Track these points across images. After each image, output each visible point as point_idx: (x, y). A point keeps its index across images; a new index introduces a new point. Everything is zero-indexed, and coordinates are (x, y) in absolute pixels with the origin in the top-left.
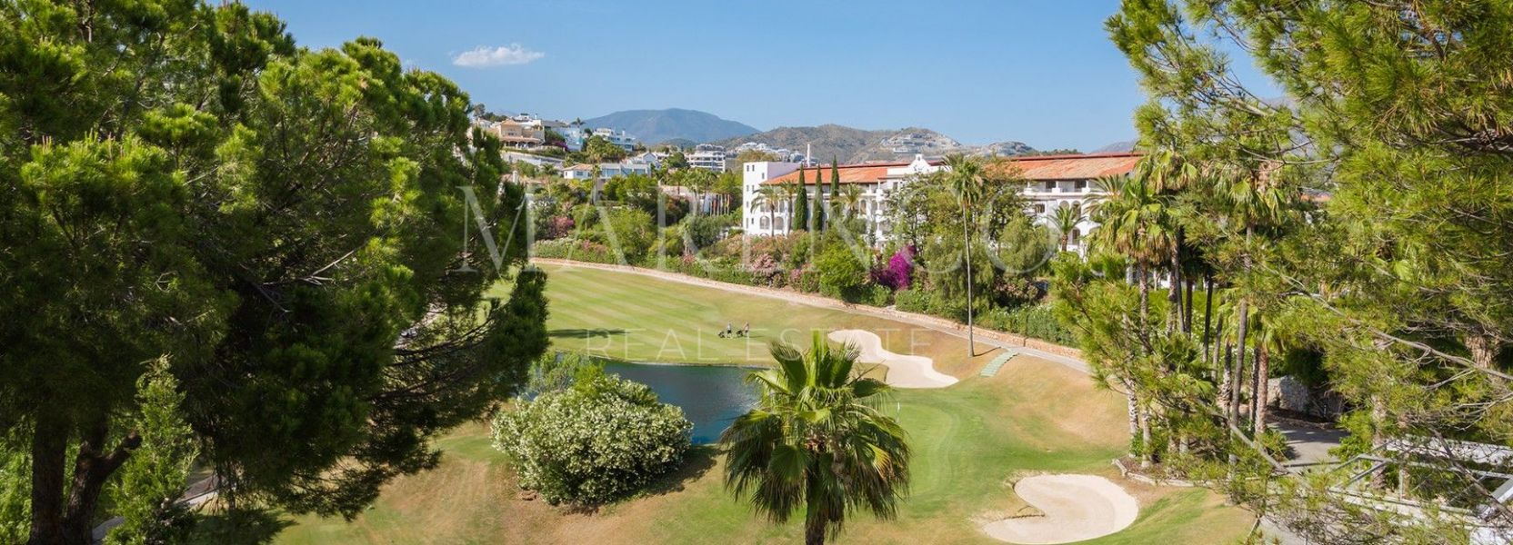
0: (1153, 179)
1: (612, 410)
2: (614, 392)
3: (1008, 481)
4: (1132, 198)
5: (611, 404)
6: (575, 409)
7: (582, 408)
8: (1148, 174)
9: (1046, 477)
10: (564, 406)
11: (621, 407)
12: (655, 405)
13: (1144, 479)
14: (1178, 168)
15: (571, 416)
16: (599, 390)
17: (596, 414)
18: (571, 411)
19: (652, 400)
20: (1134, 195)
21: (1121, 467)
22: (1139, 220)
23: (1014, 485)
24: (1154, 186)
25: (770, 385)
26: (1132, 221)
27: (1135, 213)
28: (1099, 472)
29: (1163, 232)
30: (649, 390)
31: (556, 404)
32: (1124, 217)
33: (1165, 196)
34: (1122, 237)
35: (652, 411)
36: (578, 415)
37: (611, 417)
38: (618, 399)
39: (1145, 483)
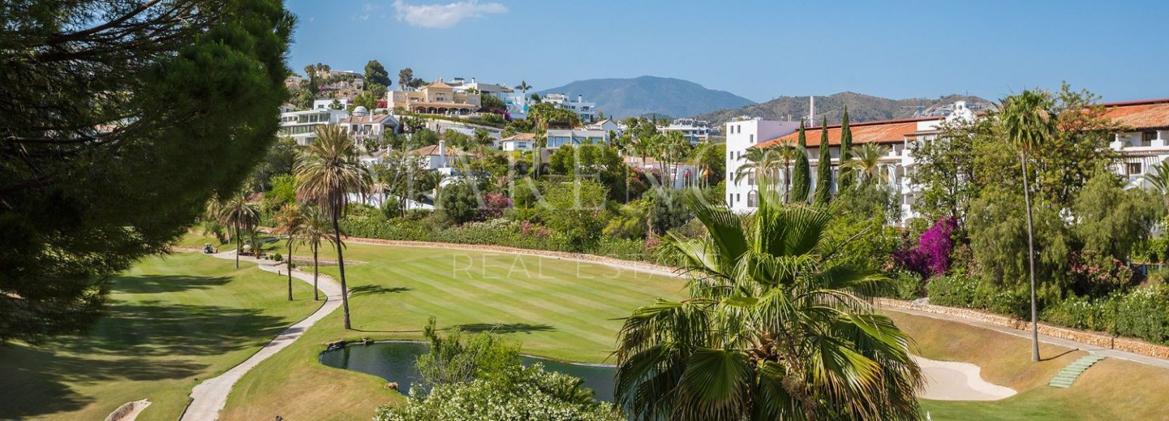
1: (530, 405)
2: (533, 382)
5: (528, 397)
6: (481, 404)
7: (490, 404)
10: (467, 400)
11: (542, 402)
12: (588, 402)
15: (476, 414)
16: (514, 380)
17: (507, 410)
18: (476, 406)
19: (585, 396)
30: (581, 382)
31: (456, 400)
35: (583, 409)
36: (485, 412)
37: (528, 415)
38: (539, 392)
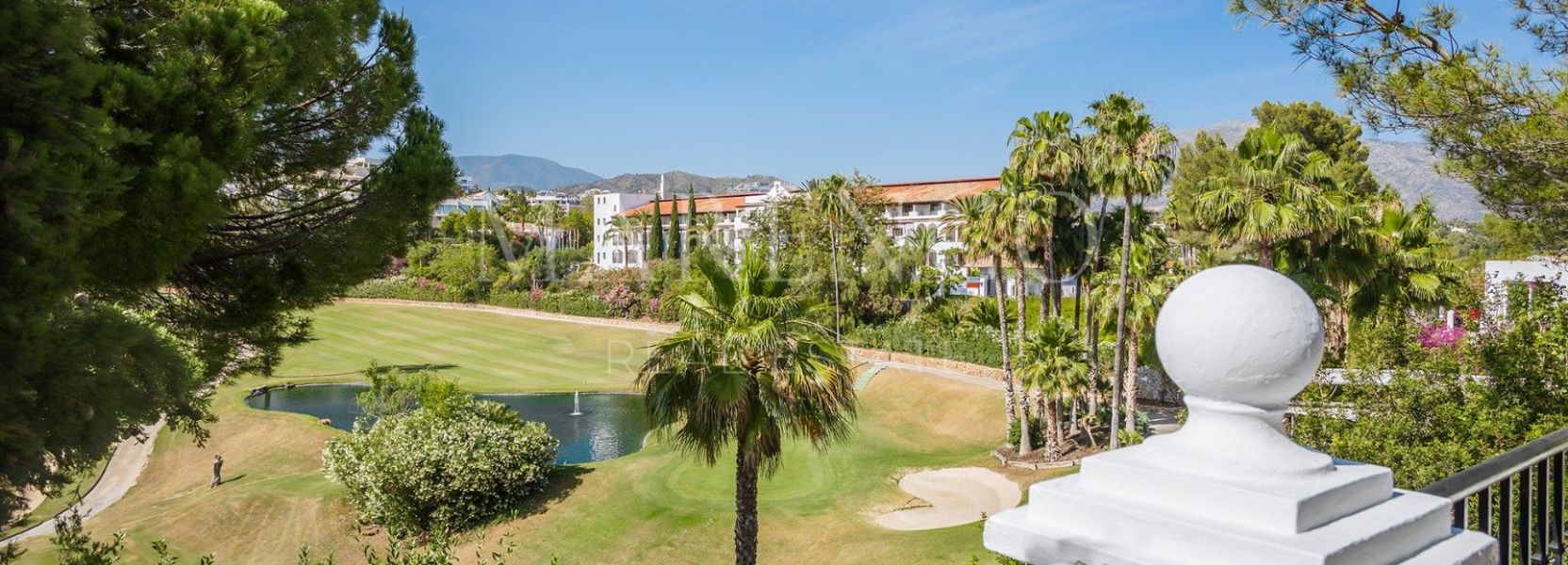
0: (1029, 167)
1: (468, 428)
2: (469, 410)
3: (892, 478)
4: (1009, 186)
5: (466, 422)
6: (424, 430)
7: (432, 428)
8: (1024, 163)
9: (928, 473)
10: (411, 428)
11: (478, 425)
12: (516, 422)
13: (1024, 465)
14: (1052, 155)
15: (420, 439)
16: (452, 408)
17: (449, 434)
18: (420, 432)
19: (513, 418)
20: (1011, 184)
21: (1000, 457)
22: (1017, 206)
23: (898, 482)
24: (1031, 173)
25: (694, 308)
26: (1011, 208)
27: (1013, 201)
28: (979, 464)
29: (1039, 218)
30: (508, 407)
31: (401, 427)
32: (1003, 204)
33: (1039, 184)
34: (1001, 224)
35: (512, 428)
36: (429, 436)
37: (468, 436)
38: (475, 417)
39: (1025, 469)
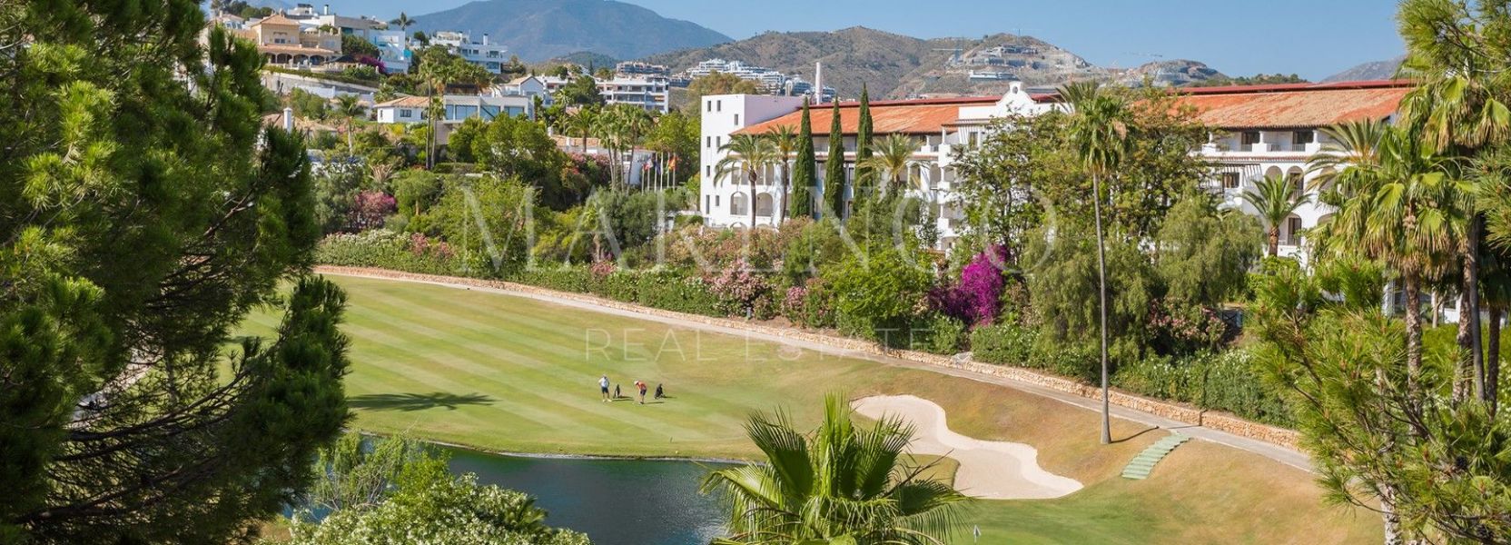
0: (1433, 128)
1: (465, 539)
2: (467, 506)
4: (1394, 161)
5: (462, 528)
7: (410, 537)
8: (1424, 119)
11: (481, 533)
14: (1477, 108)
16: (440, 503)
19: (537, 522)
20: (1398, 157)
22: (1404, 199)
24: (1435, 140)
25: (749, 494)
26: (1393, 201)
27: (1398, 188)
29: (1447, 223)
30: (530, 502)
31: (363, 527)
32: (1379, 194)
33: (1452, 159)
34: (1375, 231)
38: (475, 520)
